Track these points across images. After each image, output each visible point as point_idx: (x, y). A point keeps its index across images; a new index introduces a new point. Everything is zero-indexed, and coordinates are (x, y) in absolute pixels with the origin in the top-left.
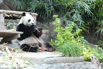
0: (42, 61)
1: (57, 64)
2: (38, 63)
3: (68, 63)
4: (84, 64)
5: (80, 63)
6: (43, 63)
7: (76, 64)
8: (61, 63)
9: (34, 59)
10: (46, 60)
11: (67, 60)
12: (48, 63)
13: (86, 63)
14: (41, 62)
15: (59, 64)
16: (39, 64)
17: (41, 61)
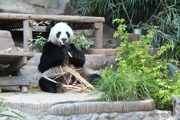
0: (45, 111)
1: (80, 116)
2: (35, 114)
3: (107, 114)
4: (151, 115)
5: (141, 112)
6: (46, 115)
7: (128, 116)
8: (90, 114)
9: (28, 106)
10: (53, 107)
11: (105, 107)
12: (58, 113)
13: (157, 114)
14: (43, 112)
15: (85, 115)
16: (39, 116)
17: (42, 110)
